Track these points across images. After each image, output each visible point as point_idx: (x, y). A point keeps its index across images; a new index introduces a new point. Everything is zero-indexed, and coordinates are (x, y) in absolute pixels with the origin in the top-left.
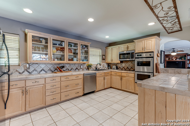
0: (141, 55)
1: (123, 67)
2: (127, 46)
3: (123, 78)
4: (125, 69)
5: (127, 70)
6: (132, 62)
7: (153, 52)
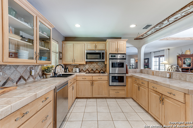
0: (115, 56)
1: (86, 69)
2: (94, 45)
3: (95, 83)
4: (89, 71)
5: (91, 73)
6: (97, 64)
7: (126, 54)
